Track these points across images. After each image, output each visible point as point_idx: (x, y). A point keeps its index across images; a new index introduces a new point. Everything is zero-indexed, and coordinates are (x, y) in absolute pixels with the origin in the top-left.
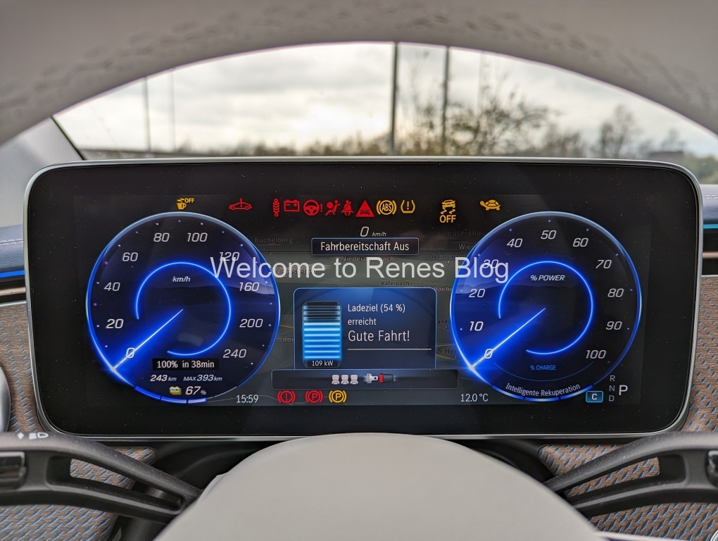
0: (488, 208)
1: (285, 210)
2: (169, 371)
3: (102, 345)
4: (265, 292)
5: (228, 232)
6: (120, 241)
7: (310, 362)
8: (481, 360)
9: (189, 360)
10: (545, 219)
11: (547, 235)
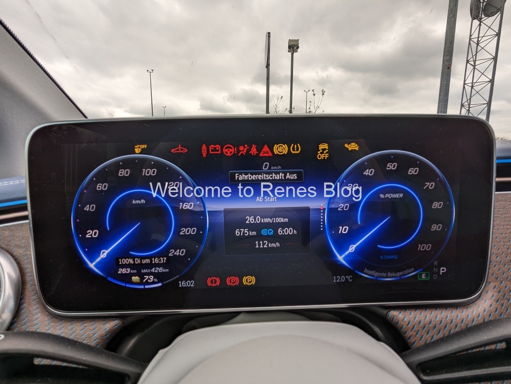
0: (350, 149)
1: (211, 152)
2: (132, 266)
3: (83, 249)
4: (198, 209)
5: (171, 168)
6: (95, 176)
8: (347, 253)
10: (389, 155)
11: (391, 166)
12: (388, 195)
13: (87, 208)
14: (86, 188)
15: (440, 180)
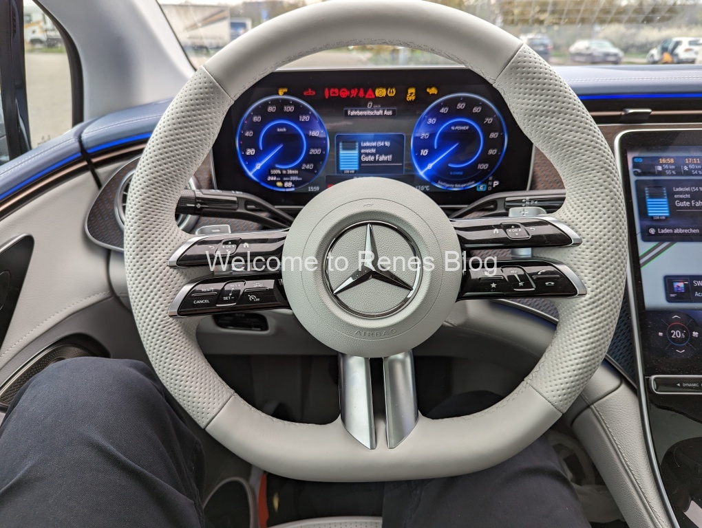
0: (431, 93)
1: (331, 95)
2: (277, 175)
3: (245, 162)
4: (322, 136)
5: (304, 106)
6: (253, 111)
7: (343, 171)
8: (426, 169)
9: (286, 170)
10: (459, 97)
11: (461, 106)
12: (457, 128)
13: (247, 134)
14: (247, 119)
15: (497, 116)
